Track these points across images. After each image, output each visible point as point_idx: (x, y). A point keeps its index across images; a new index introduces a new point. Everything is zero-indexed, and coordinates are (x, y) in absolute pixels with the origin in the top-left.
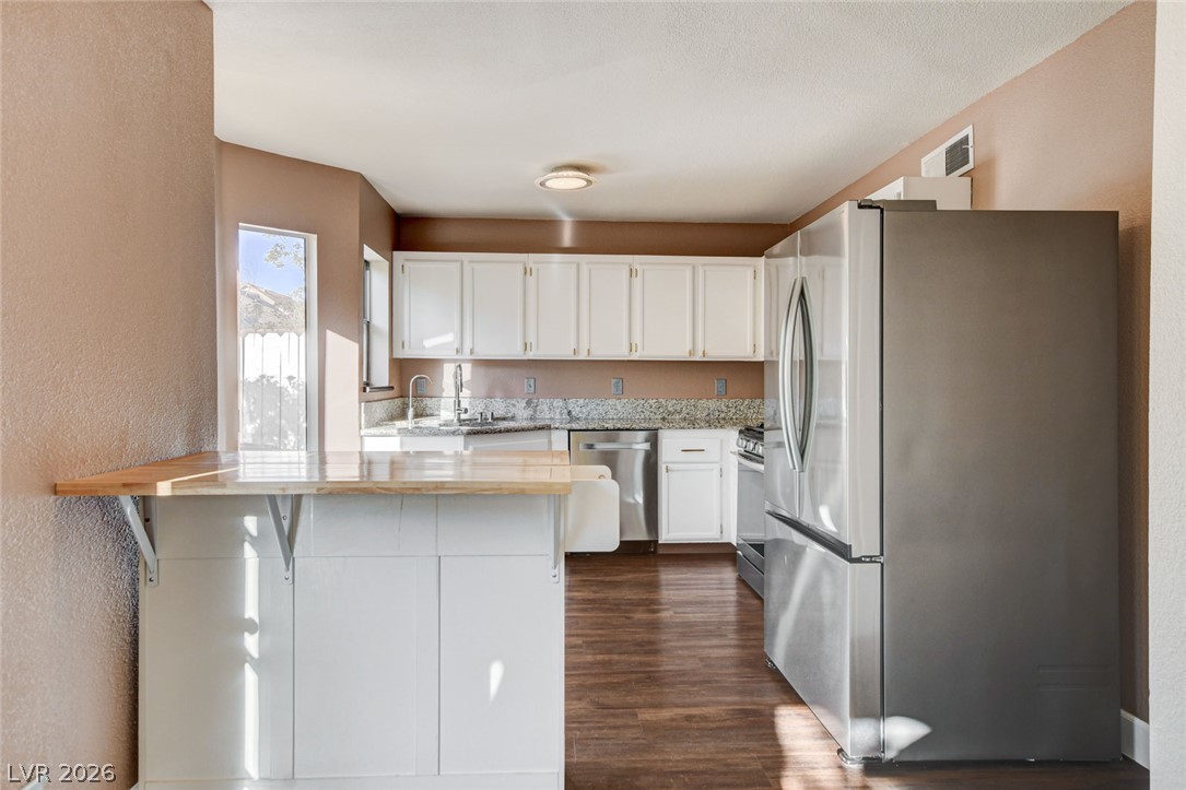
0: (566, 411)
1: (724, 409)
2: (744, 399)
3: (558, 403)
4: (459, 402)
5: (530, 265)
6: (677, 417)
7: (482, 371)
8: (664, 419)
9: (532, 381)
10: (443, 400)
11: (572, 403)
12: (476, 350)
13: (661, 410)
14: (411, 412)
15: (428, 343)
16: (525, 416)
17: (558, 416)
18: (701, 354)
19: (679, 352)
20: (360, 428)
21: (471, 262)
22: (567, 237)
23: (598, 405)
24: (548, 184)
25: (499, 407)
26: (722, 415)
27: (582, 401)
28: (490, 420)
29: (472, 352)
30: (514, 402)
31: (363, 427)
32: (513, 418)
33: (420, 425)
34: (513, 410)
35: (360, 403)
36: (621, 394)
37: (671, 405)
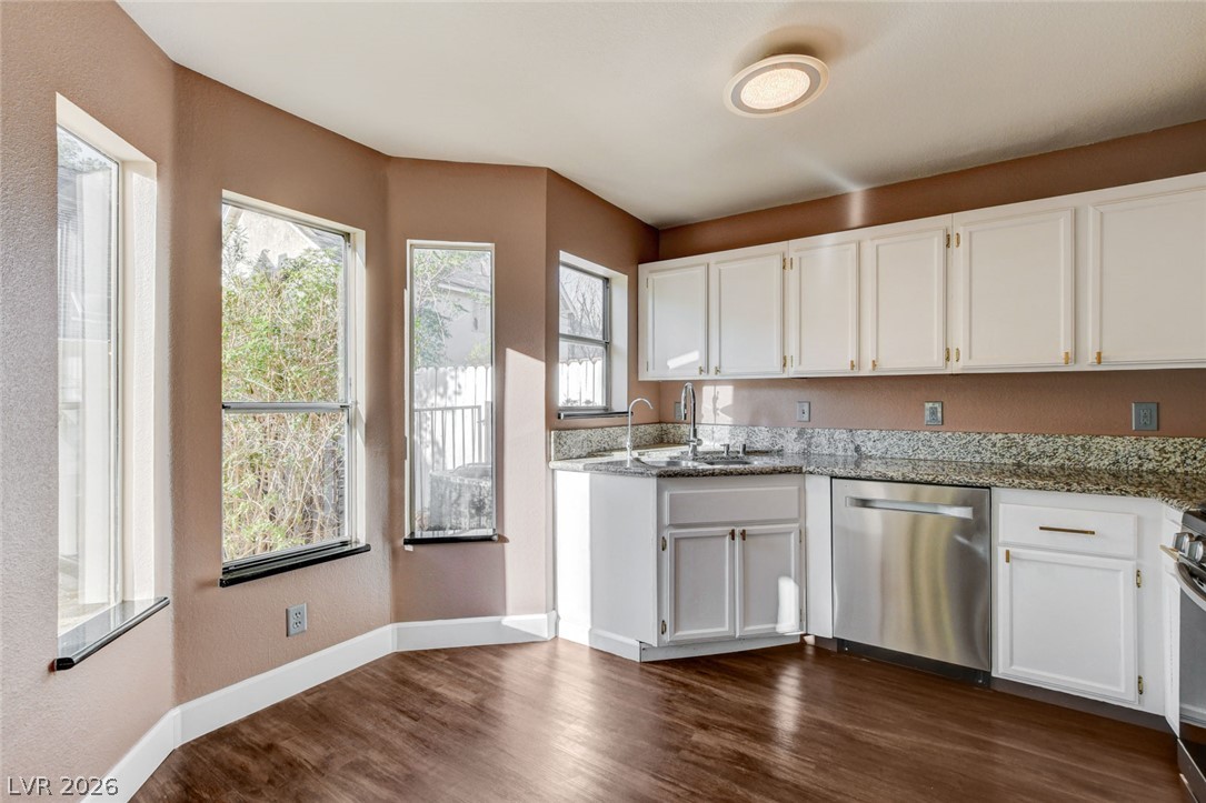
0: (852, 446)
1: (1153, 454)
3: (841, 435)
5: (793, 255)
7: (745, 393)
8: (1019, 465)
9: (806, 405)
11: (861, 437)
12: (722, 368)
13: (1014, 451)
15: (673, 364)
16: (796, 449)
17: (840, 453)
18: (1092, 358)
19: (1047, 355)
21: (717, 263)
23: (900, 439)
25: (762, 439)
27: (875, 434)
28: (741, 455)
29: (718, 371)
30: (782, 431)
31: (553, 458)
32: (780, 452)
33: (643, 459)
34: (781, 443)
36: (940, 424)
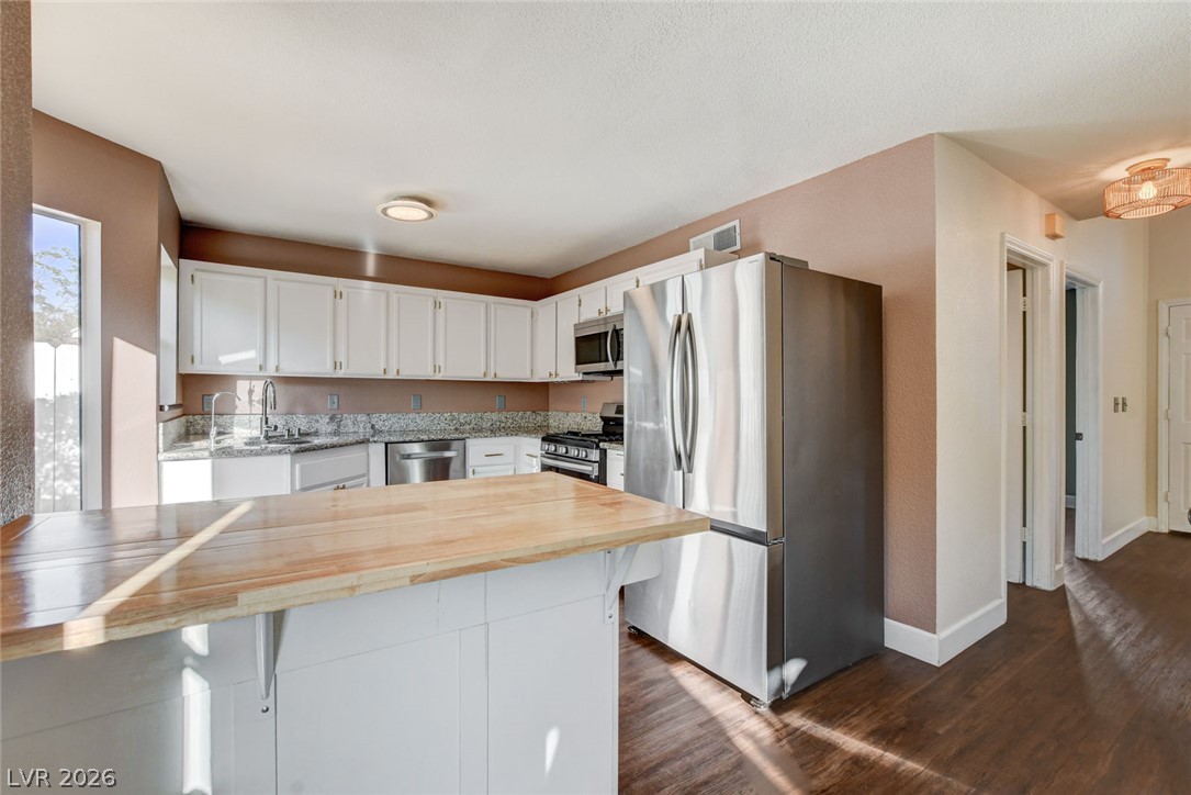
0: (369, 425)
1: (504, 420)
2: (518, 412)
3: (362, 418)
4: (267, 419)
5: (340, 288)
6: (467, 427)
8: (456, 429)
9: (336, 397)
10: (236, 417)
11: (375, 419)
12: (281, 367)
14: (213, 431)
15: (224, 359)
16: (329, 430)
17: (361, 430)
18: (492, 376)
19: (476, 374)
20: (158, 452)
22: (371, 267)
23: (399, 419)
24: (389, 212)
25: (300, 423)
26: (503, 425)
27: (384, 416)
28: (297, 436)
29: (277, 369)
30: (317, 417)
31: (161, 450)
32: (317, 433)
34: (318, 426)
35: (158, 424)
36: (420, 409)
37: (463, 417)
